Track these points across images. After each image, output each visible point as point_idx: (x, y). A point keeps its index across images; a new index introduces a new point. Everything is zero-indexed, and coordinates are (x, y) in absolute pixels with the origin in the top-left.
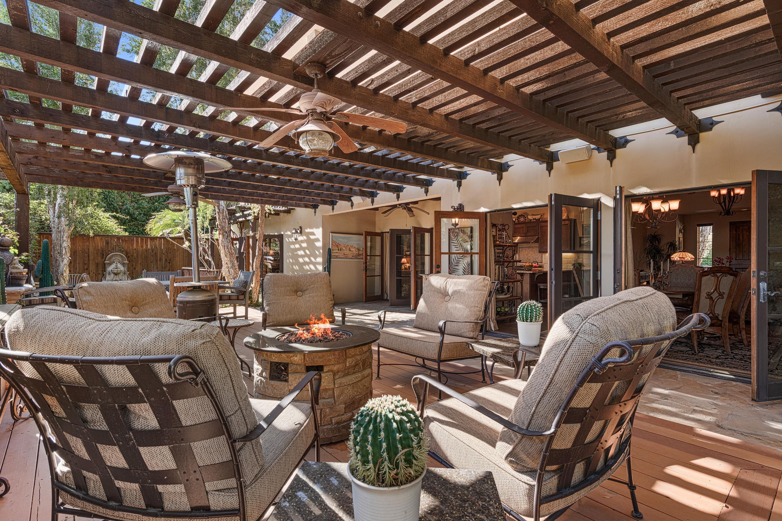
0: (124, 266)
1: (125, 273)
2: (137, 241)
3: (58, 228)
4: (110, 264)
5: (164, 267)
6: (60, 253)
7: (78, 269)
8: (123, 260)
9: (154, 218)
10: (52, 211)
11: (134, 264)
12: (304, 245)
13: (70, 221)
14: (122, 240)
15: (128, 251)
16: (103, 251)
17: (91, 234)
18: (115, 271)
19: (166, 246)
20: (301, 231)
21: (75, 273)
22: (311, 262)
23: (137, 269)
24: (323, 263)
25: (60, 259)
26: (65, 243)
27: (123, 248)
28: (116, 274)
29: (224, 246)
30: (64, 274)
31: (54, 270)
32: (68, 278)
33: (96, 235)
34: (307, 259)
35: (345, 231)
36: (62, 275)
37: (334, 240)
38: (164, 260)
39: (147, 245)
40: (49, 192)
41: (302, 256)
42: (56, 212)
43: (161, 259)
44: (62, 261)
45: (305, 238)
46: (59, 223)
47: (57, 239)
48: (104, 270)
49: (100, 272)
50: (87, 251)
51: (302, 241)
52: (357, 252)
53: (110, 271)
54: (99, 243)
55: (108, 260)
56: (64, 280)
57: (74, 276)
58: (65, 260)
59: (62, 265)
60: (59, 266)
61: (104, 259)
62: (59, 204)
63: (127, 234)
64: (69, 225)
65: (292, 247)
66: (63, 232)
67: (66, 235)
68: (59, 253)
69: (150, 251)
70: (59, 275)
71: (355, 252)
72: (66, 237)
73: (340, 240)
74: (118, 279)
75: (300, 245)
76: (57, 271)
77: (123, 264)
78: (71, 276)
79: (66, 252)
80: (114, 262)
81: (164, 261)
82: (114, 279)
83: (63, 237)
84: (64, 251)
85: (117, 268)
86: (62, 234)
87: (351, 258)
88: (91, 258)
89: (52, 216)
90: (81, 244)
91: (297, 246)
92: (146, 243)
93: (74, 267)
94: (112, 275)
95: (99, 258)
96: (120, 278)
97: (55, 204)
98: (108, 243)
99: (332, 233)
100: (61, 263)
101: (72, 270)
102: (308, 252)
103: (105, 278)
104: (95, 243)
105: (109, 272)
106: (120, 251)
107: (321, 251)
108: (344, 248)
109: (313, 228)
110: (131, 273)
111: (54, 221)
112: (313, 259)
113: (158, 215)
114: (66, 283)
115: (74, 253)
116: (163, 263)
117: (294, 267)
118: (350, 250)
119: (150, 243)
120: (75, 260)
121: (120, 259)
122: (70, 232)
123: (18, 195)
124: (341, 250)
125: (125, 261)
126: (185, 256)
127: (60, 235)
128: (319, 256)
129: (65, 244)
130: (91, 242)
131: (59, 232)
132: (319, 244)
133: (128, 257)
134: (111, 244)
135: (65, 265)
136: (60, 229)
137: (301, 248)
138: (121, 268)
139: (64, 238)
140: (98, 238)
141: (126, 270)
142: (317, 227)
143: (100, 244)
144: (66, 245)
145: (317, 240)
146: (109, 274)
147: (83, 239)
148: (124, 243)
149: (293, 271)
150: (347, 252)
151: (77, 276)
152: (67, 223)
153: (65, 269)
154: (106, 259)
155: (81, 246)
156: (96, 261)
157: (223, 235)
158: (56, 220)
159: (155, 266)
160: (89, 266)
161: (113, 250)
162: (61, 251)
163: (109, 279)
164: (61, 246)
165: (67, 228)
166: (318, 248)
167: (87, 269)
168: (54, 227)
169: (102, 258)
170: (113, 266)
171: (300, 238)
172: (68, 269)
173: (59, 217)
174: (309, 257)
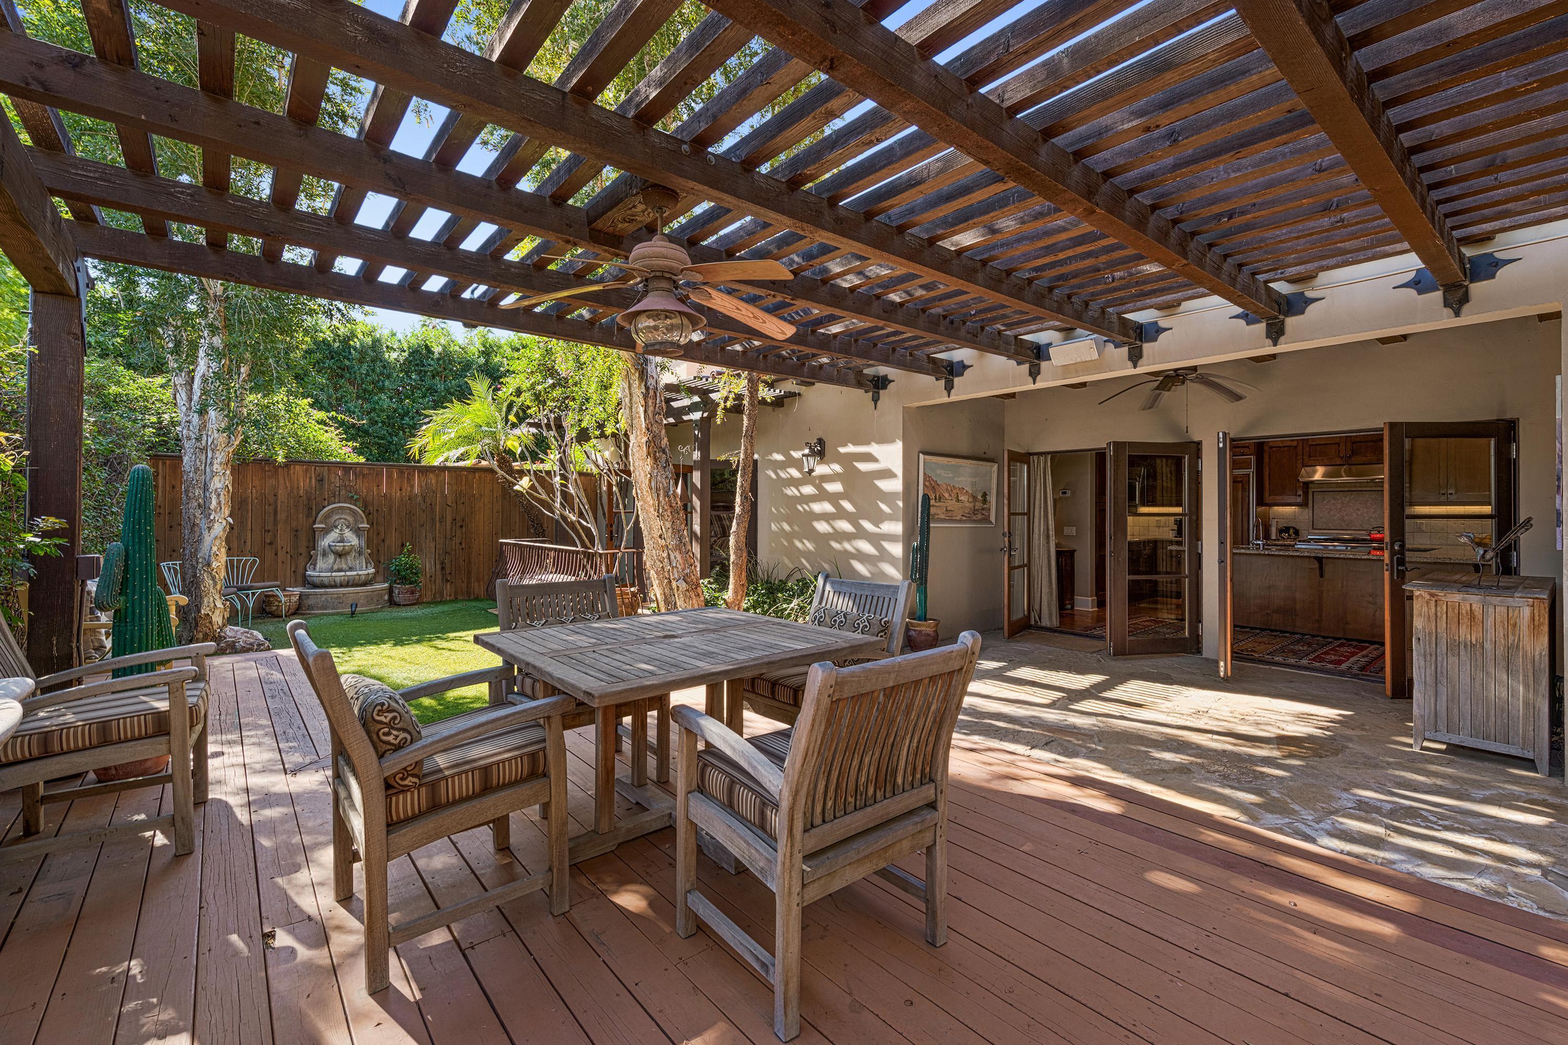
0: (358, 536)
1: (360, 553)
2: (390, 476)
3: (198, 439)
4: (326, 531)
5: (448, 537)
6: (204, 508)
7: (249, 544)
8: (356, 521)
9: (429, 423)
10: (184, 395)
11: (382, 529)
12: (835, 487)
13: (233, 423)
14: (355, 474)
15: (370, 499)
16: (309, 499)
17: (280, 459)
18: (339, 547)
19: (454, 488)
20: (820, 451)
21: (242, 553)
22: (862, 534)
23: (387, 542)
24: (907, 538)
25: (203, 524)
26: (216, 479)
27: (356, 493)
28: (340, 555)
29: (658, 490)
30: (215, 564)
31: (187, 552)
32: (223, 574)
33: (291, 462)
34: (844, 526)
35: (948, 450)
36: (209, 565)
37: (929, 473)
38: (449, 519)
39: (412, 486)
40: (178, 344)
41: (826, 517)
42: (195, 398)
43: (442, 519)
44: (209, 529)
45: (837, 468)
46: (203, 427)
47: (196, 470)
48: (312, 543)
49: (303, 550)
50: (272, 499)
51: (825, 478)
52: (971, 505)
53: (327, 548)
54: (301, 479)
55: (321, 522)
56: (213, 578)
57: (239, 561)
58: (216, 525)
59: (208, 539)
60: (200, 541)
61: (311, 520)
62: (204, 375)
63: (362, 460)
64: (229, 430)
65: (791, 491)
66: (213, 451)
67: (220, 457)
68: (199, 505)
69: (419, 499)
70: (200, 565)
71: (967, 504)
72: (221, 463)
73: (938, 472)
74: (344, 567)
75: (820, 488)
76: (194, 555)
77: (357, 531)
78: (232, 562)
79: (219, 503)
80: (336, 527)
81: (449, 523)
82: (336, 567)
83: (212, 464)
84: (214, 502)
85: (342, 541)
86: (210, 455)
87: (960, 521)
88: (282, 516)
89: (184, 409)
90: (257, 483)
91: (808, 490)
92: (410, 480)
93: (239, 538)
94: (331, 558)
95: (301, 515)
96: (349, 563)
97: (193, 378)
98: (322, 480)
99: (925, 453)
100: (205, 533)
101: (235, 545)
102: (847, 506)
103: (315, 565)
104: (290, 481)
105: (324, 551)
106: (351, 500)
107: (900, 504)
108: (946, 495)
109: (867, 443)
110: (375, 552)
111: (189, 422)
112: (867, 525)
113: (440, 416)
114: (218, 587)
115: (239, 505)
116: (448, 528)
117: (798, 544)
118: (958, 500)
119: (419, 481)
120: (242, 522)
121: (351, 519)
122: (231, 450)
123: (40, 296)
124: (940, 498)
125: (363, 523)
126: (495, 510)
127: (204, 457)
128: (890, 518)
129: (217, 484)
130: (281, 478)
131: (204, 450)
132: (895, 485)
133: (368, 515)
134: (330, 483)
135: (216, 538)
136: (204, 442)
137: (823, 495)
138: (353, 540)
139: (215, 466)
140: (297, 467)
141: (363, 544)
142: (884, 439)
143: (303, 481)
144: (219, 485)
145: (887, 474)
146: (324, 554)
147: (263, 470)
148: (359, 481)
149: (794, 553)
150: (951, 504)
151: (247, 561)
152: (223, 425)
153: (215, 549)
154: (318, 519)
155: (258, 488)
156: (294, 524)
157: (656, 459)
158: (195, 419)
159: (430, 536)
160: (275, 536)
161: (334, 497)
162: (207, 500)
163: (324, 566)
164: (206, 488)
165: (222, 438)
166: (888, 497)
167: (271, 544)
168: (189, 438)
169: (307, 517)
170: (333, 535)
171: (821, 469)
172: (223, 550)
173: (202, 412)
174: (852, 519)
